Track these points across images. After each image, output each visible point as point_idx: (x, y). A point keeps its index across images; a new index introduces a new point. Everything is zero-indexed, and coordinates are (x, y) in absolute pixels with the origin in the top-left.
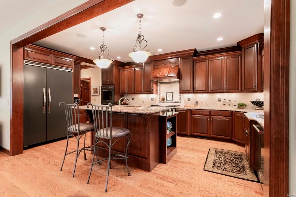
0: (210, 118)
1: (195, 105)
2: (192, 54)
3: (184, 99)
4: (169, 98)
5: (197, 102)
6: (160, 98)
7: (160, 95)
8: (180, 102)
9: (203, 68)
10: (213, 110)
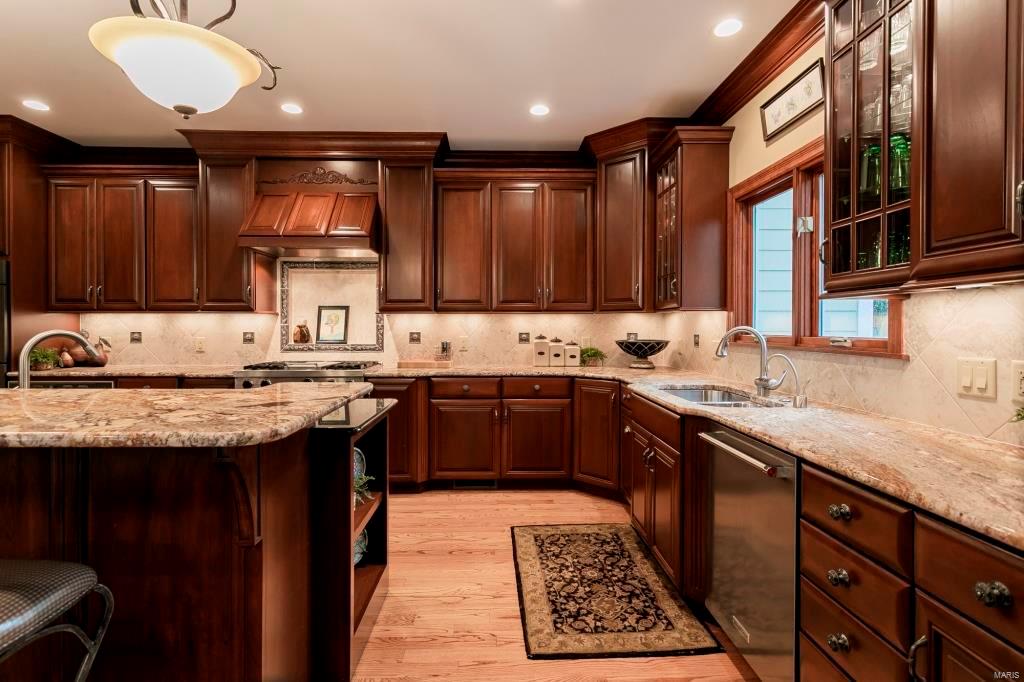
0: (501, 406)
1: (438, 359)
2: (432, 154)
3: (395, 337)
4: (332, 331)
5: (445, 348)
6: (287, 333)
7: (285, 316)
8: (379, 346)
9: (471, 214)
10: (512, 376)
